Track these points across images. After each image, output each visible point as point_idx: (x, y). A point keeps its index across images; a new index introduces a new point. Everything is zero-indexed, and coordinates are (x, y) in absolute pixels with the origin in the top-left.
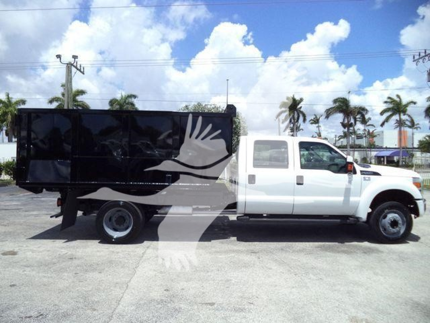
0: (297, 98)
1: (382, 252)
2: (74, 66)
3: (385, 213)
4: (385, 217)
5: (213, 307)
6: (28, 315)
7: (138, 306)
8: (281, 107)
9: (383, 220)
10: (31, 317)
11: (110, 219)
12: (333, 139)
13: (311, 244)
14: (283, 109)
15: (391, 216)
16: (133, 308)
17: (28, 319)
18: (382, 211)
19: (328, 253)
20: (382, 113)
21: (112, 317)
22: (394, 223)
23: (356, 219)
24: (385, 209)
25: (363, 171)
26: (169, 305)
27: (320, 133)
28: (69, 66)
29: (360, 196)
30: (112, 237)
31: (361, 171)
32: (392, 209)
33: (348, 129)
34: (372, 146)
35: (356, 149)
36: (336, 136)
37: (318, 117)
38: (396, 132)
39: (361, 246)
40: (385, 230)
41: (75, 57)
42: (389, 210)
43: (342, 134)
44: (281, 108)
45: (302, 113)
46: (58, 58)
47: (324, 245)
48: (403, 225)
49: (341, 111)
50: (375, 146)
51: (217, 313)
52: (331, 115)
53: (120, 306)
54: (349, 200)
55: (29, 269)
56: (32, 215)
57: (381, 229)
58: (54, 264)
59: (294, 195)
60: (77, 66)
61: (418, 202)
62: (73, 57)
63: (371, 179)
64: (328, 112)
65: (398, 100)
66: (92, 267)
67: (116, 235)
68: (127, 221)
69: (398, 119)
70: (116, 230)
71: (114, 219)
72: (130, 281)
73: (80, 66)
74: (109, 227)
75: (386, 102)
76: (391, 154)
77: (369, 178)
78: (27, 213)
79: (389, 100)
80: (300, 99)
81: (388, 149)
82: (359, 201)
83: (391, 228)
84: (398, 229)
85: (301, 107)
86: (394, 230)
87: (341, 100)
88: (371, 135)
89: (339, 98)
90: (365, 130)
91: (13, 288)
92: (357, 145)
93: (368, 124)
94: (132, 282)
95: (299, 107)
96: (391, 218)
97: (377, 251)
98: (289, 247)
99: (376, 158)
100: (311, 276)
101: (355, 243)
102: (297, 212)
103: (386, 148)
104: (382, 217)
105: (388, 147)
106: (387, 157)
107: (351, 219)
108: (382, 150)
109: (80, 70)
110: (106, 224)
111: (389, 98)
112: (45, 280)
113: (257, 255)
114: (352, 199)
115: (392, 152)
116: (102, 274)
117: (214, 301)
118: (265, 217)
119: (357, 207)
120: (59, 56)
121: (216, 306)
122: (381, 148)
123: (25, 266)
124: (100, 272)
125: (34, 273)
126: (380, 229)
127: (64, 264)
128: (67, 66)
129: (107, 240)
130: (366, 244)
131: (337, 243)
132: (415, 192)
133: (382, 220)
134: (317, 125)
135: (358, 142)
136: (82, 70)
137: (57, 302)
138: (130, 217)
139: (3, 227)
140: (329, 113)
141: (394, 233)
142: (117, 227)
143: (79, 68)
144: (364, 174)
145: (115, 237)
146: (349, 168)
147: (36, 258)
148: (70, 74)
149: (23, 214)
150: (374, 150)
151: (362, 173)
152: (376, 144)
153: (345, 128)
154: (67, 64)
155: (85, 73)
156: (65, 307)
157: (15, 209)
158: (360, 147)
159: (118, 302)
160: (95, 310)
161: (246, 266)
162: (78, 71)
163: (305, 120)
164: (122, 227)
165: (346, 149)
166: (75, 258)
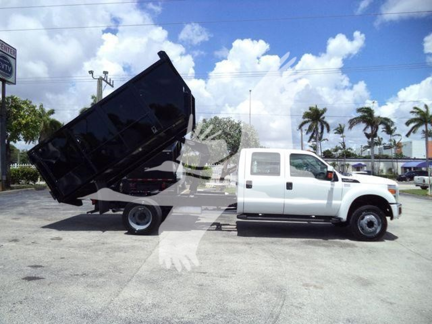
0: (320, 108)
1: (357, 247)
2: (104, 80)
3: (363, 215)
4: (363, 218)
5: (205, 275)
6: (76, 274)
7: (152, 272)
8: (304, 117)
9: (362, 221)
10: (78, 275)
11: (134, 215)
12: (359, 149)
13: (299, 240)
14: (307, 119)
15: (368, 217)
16: (148, 273)
17: (76, 276)
18: (360, 213)
19: (310, 246)
20: (408, 124)
21: (133, 276)
22: (370, 224)
23: (338, 220)
24: (363, 212)
25: (345, 179)
26: (174, 272)
27: (344, 143)
28: (100, 80)
29: (341, 200)
30: (135, 230)
31: (342, 179)
32: (369, 211)
33: (372, 139)
34: (399, 157)
35: (381, 160)
36: (362, 146)
37: (342, 126)
38: (424, 142)
39: (341, 243)
40: (363, 229)
41: (106, 73)
42: (366, 212)
43: (367, 145)
44: (304, 119)
45: (325, 123)
46: (90, 74)
47: (309, 241)
48: (379, 225)
49: (364, 122)
50: (402, 156)
51: (207, 277)
52: (354, 125)
53: (139, 272)
54: (331, 203)
55: (72, 249)
56: (70, 213)
57: (360, 229)
58: (91, 246)
59: (284, 198)
60: (107, 80)
61: (391, 205)
62: (104, 73)
63: (351, 186)
64: (351, 123)
65: (424, 110)
66: (120, 249)
67: (138, 228)
68: (148, 217)
69: (425, 130)
70: (138, 224)
71: (137, 215)
72: (147, 258)
73: (110, 80)
74: (133, 222)
75: (412, 112)
76: (418, 165)
77: (349, 185)
78: (64, 212)
79: (415, 110)
80: (323, 110)
81: (416, 160)
82: (341, 205)
83: (367, 228)
84: (373, 228)
85: (324, 118)
86: (370, 229)
87: (365, 110)
88: (398, 146)
89: (363, 108)
90: (391, 140)
91: (63, 260)
92: (383, 156)
93: (393, 134)
94: (149, 259)
95: (321, 117)
96: (368, 220)
97: (354, 246)
98: (279, 241)
99: (403, 169)
100: (288, 260)
101: (338, 240)
102: (287, 212)
103: (415, 159)
104: (360, 218)
105: (417, 158)
106: (415, 168)
107: (333, 219)
108: (409, 160)
109: (109, 84)
110: (131, 219)
111: (415, 108)
112: (85, 255)
113: (250, 246)
114: (334, 202)
115: (419, 163)
116: (127, 254)
117: (207, 271)
118: (260, 216)
119: (339, 210)
120: (91, 72)
121: (207, 274)
122: (409, 158)
123: (70, 247)
124: (125, 252)
125: (77, 252)
126: (358, 229)
127: (98, 247)
128: (98, 81)
129: (132, 232)
130: (347, 241)
131: (321, 240)
132: (390, 197)
133: (360, 221)
134: (341, 135)
135: (386, 152)
136: (111, 84)
137: (95, 268)
138: (150, 215)
139: (48, 221)
140: (353, 123)
141: (370, 233)
142: (139, 221)
143: (109, 82)
144: (344, 181)
145: (137, 230)
146: (329, 176)
147: (77, 242)
148: (100, 88)
149: (62, 212)
150: (400, 160)
151: (343, 180)
152: (404, 154)
153: (369, 138)
154: (99, 79)
155: (114, 86)
156: (100, 271)
157: (54, 209)
158: (387, 157)
159: (138, 269)
160: (121, 273)
161: (238, 252)
162: (108, 85)
163: (328, 130)
164: (143, 221)
165: (370, 160)
166: (107, 243)
